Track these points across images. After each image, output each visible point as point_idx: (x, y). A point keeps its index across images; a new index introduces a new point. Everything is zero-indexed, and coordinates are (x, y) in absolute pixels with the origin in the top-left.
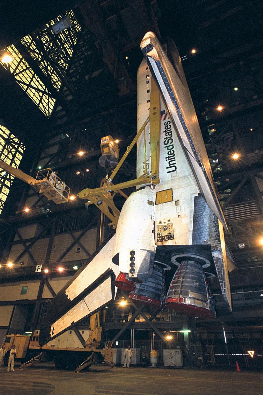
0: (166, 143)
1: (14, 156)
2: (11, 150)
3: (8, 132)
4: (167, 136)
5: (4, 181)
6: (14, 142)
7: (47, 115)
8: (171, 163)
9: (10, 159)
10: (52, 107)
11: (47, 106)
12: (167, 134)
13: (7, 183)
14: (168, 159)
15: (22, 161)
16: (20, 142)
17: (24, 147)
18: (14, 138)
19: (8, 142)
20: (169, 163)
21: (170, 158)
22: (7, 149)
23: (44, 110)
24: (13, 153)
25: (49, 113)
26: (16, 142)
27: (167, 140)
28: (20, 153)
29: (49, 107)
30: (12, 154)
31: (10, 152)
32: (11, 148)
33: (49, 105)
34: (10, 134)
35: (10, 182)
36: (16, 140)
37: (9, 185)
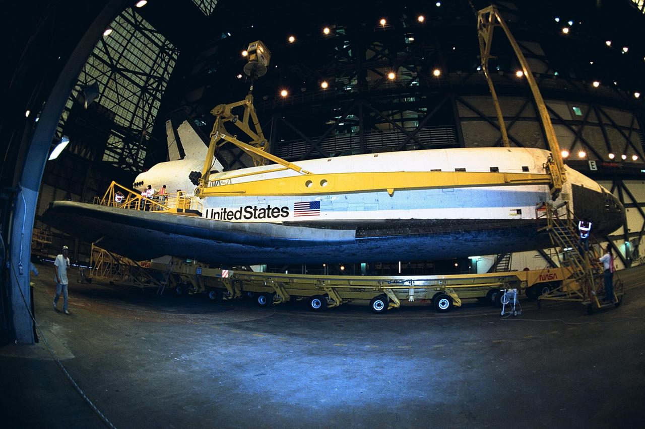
0: (248, 209)
1: (167, 64)
2: (164, 58)
3: (163, 39)
4: (260, 211)
5: (156, 93)
6: (168, 49)
7: (207, 14)
8: (217, 215)
9: (162, 68)
10: (214, 6)
11: (209, 6)
12: (262, 211)
13: (159, 95)
14: (223, 211)
15: (174, 69)
16: (175, 48)
17: (178, 53)
18: (168, 44)
19: (162, 49)
20: (218, 213)
21: (223, 214)
22: (161, 58)
23: (204, 10)
24: (167, 60)
25: (210, 12)
26: (170, 48)
27: (252, 211)
28: (174, 59)
29: (211, 7)
30: (165, 62)
31: (163, 60)
32: (165, 55)
33: (211, 5)
34: (165, 41)
35: (161, 93)
36: (171, 46)
37: (160, 97)
